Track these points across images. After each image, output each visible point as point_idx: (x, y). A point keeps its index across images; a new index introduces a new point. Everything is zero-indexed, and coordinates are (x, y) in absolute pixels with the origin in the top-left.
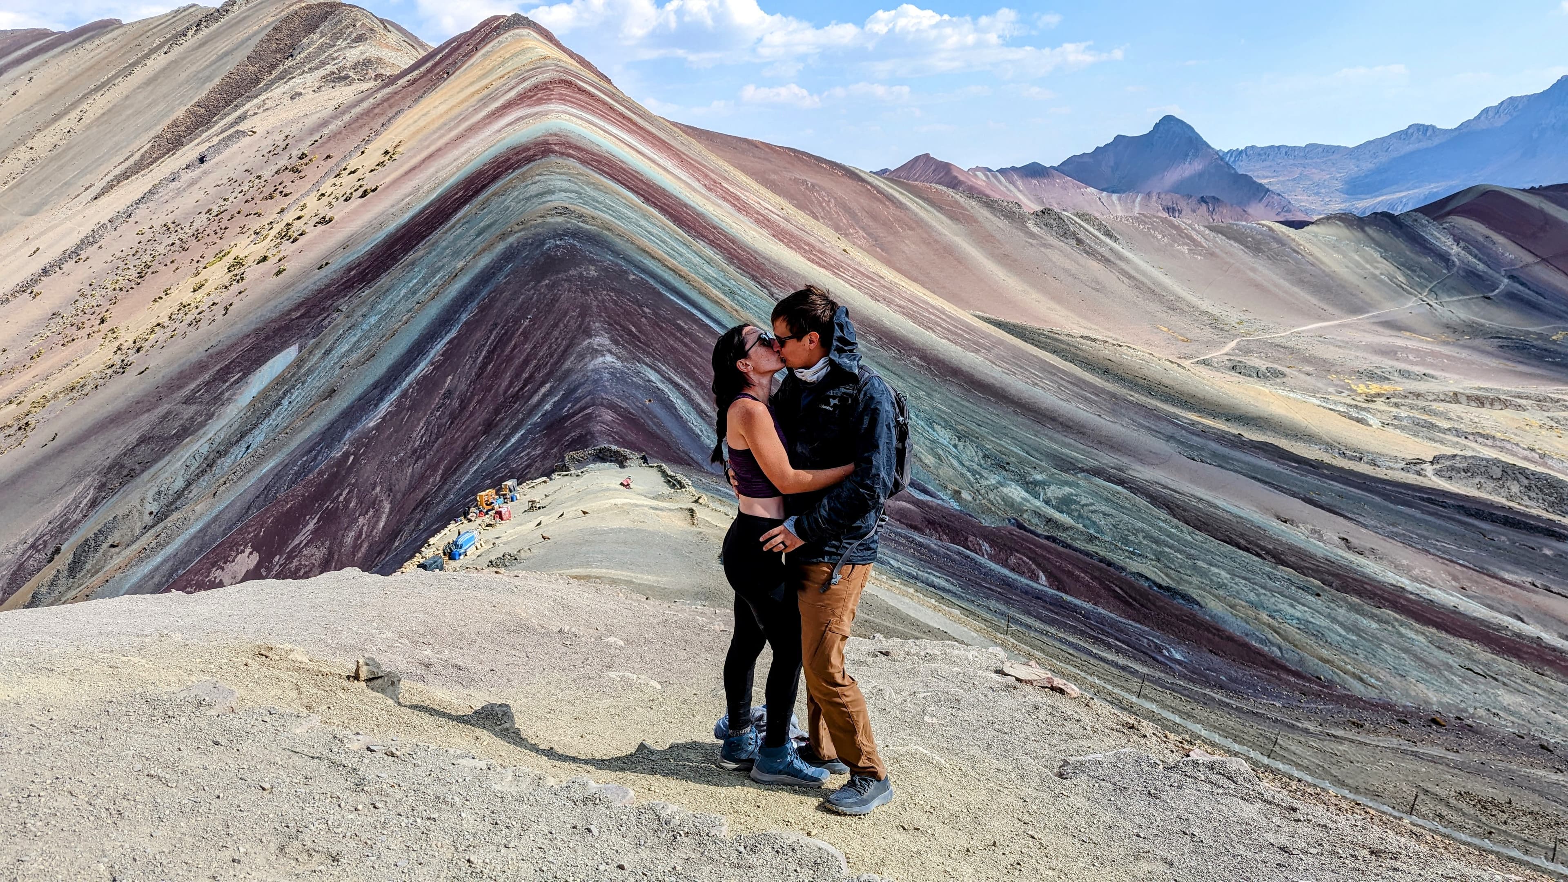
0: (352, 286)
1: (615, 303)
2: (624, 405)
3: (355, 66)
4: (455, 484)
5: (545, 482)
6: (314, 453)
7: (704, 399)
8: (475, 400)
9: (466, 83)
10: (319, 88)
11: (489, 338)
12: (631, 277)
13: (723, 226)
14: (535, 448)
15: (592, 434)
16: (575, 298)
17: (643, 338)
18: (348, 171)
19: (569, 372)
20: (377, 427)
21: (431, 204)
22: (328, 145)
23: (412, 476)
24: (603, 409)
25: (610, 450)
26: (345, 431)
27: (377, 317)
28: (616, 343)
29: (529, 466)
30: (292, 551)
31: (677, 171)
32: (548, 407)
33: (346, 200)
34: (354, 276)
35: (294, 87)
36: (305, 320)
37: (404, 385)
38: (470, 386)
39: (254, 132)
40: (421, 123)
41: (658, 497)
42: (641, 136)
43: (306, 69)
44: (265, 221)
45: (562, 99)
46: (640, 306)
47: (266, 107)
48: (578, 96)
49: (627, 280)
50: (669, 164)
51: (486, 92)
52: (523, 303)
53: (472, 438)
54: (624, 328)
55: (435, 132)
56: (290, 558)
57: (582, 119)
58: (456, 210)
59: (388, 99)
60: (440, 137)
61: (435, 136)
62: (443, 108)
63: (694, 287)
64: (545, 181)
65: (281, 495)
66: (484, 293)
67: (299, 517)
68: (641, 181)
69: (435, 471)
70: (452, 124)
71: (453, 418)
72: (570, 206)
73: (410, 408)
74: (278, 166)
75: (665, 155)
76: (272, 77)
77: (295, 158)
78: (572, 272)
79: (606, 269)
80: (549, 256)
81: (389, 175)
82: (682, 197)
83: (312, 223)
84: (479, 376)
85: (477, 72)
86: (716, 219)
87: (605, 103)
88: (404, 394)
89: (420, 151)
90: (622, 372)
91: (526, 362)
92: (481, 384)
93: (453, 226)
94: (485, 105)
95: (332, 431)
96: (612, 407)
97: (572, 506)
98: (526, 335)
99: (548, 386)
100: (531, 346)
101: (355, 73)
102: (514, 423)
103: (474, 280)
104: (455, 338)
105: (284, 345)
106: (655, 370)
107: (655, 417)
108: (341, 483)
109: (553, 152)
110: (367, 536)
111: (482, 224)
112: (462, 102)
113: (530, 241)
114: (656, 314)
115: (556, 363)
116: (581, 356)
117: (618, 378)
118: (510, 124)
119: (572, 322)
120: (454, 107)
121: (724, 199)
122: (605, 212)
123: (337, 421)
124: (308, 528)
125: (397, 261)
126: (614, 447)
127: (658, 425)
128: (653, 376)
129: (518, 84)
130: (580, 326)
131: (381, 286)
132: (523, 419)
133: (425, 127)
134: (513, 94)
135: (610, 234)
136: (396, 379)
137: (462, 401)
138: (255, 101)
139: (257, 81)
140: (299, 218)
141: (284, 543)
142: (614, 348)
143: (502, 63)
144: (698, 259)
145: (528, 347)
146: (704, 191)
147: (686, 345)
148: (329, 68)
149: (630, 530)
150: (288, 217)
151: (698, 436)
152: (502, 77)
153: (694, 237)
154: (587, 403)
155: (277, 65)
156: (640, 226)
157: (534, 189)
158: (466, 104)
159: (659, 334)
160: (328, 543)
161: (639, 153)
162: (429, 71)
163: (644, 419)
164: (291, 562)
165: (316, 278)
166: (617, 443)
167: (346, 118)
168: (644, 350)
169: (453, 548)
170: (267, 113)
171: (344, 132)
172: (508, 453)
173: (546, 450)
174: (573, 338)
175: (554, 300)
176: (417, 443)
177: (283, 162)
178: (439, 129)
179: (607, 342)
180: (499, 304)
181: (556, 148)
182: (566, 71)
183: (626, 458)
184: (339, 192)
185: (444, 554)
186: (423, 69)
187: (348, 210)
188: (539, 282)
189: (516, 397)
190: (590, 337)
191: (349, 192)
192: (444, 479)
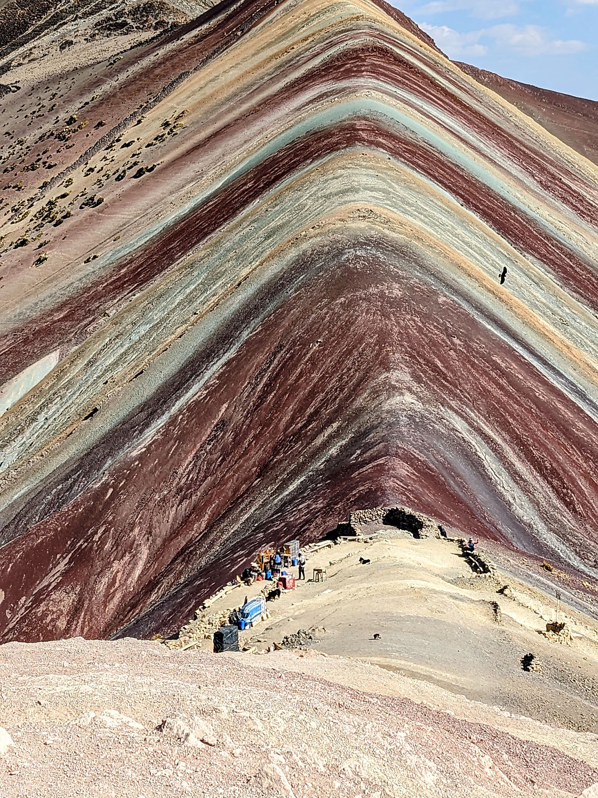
0: (121, 287)
1: (420, 330)
2: (423, 457)
3: (135, 11)
4: (223, 533)
5: (329, 546)
6: (70, 481)
7: (519, 456)
8: (251, 435)
9: (263, 43)
10: (93, 36)
11: (271, 362)
12: (441, 299)
13: (560, 236)
14: (315, 501)
15: (383, 491)
16: (374, 322)
17: (450, 374)
18: (121, 143)
19: (360, 411)
20: (141, 458)
21: (214, 195)
22: (100, 110)
23: (175, 519)
24: (397, 461)
25: (402, 513)
26: (105, 458)
27: (149, 326)
28: (418, 379)
29: (308, 522)
30: (40, 592)
31: (507, 164)
32: (333, 451)
33: (118, 179)
34: (125, 275)
35: (64, 35)
36: (68, 323)
37: (174, 410)
38: (246, 417)
39: (18, 88)
40: (208, 91)
41: (458, 581)
42: (466, 118)
43: (79, 14)
44: (25, 196)
45: (376, 72)
46: (449, 336)
47: (32, 56)
48: (394, 67)
49: (436, 302)
50: (497, 155)
51: (285, 57)
52: (314, 323)
53: (245, 480)
54: (428, 362)
55: (223, 104)
56: (37, 601)
57: (397, 98)
58: (245, 204)
59: (172, 57)
60: (229, 111)
61: (224, 108)
62: (234, 73)
63: (517, 315)
64: (349, 176)
65: (32, 526)
66: (270, 308)
67: (50, 554)
68: (462, 177)
69: (200, 516)
70: (244, 94)
71: (226, 453)
72: (376, 209)
73: (179, 438)
74: (42, 131)
75: (493, 143)
76: (42, 22)
77: (62, 123)
78: (372, 290)
79: (411, 289)
80: (348, 269)
81: (168, 152)
82: (510, 197)
83: (77, 204)
84: (257, 406)
85: (276, 31)
86: (551, 227)
87: (425, 76)
88: (173, 421)
89: (205, 125)
90: (422, 416)
91: (312, 394)
92: (259, 416)
93: (240, 224)
94: (284, 74)
95: (91, 457)
96: (409, 459)
97: (361, 581)
98: (314, 362)
99: (335, 425)
100: (319, 375)
101: (134, 20)
102: (292, 467)
103: (260, 291)
104: (233, 359)
105: (44, 351)
106: (462, 417)
107: (458, 476)
108: (97, 520)
109: (361, 140)
110: (121, 585)
111: (272, 224)
112: (258, 67)
113: (326, 249)
114: (468, 347)
115: (347, 398)
116: (376, 393)
117: (416, 424)
118: (311, 102)
119: (368, 351)
120: (248, 72)
121: (564, 200)
122: (415, 217)
123: (97, 446)
124: (58, 568)
125: (174, 261)
126: (408, 510)
127: (461, 486)
128: (459, 424)
129: (323, 50)
130: (377, 355)
131: (154, 290)
132: (304, 463)
133: (212, 96)
134: (317, 62)
135: (420, 245)
136: (165, 402)
137: (237, 435)
138: (21, 50)
139: (25, 26)
140: (64, 196)
141: (31, 582)
142: (415, 386)
143: (307, 21)
144: (525, 278)
145: (316, 376)
146: (538, 189)
147: (502, 388)
148: (105, 13)
149: (427, 620)
150: (51, 194)
151: (510, 505)
152: (306, 39)
153: (521, 250)
154: (379, 451)
155: (49, 8)
156: (456, 236)
157: (335, 186)
158: (261, 71)
159: (469, 371)
160: (78, 588)
161: (462, 140)
162: (221, 26)
163: (444, 476)
164: (38, 606)
165: (81, 274)
166: (411, 504)
167: (123, 77)
168: (451, 391)
169: (239, 616)
170: (32, 65)
171: (119, 95)
172: (285, 504)
173: (328, 505)
174: (368, 370)
175: (350, 323)
176: (184, 480)
177: (48, 126)
178: (228, 100)
179: (408, 378)
180: (286, 323)
181: (364, 135)
182: (382, 35)
183: (421, 525)
184: (111, 168)
185: (230, 622)
186: (214, 22)
187: (119, 191)
188: (334, 299)
189: (298, 435)
190: (388, 370)
191: (122, 169)
192: (210, 527)
